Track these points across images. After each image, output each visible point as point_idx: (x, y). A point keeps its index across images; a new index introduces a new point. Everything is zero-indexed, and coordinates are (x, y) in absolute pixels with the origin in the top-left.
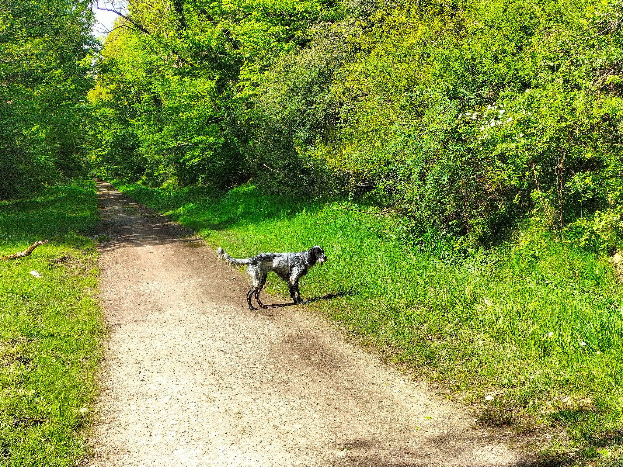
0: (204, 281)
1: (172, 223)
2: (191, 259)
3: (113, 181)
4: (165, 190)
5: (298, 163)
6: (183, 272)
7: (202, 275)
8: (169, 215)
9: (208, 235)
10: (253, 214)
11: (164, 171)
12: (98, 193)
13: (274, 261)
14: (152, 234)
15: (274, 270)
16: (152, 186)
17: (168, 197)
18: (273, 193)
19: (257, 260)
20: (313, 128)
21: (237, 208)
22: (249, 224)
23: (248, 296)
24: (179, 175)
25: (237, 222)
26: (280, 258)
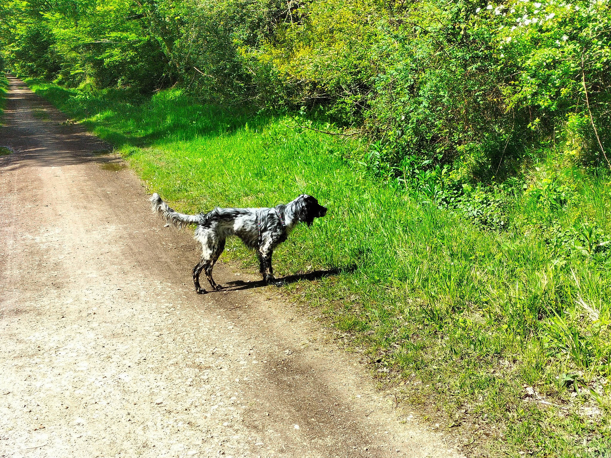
0: (125, 228)
1: (88, 134)
2: (109, 190)
3: (27, 79)
4: (81, 90)
5: (236, 67)
6: (97, 212)
7: (122, 217)
8: (84, 123)
9: (131, 154)
10: (184, 127)
11: (81, 71)
12: (8, 92)
13: (236, 221)
14: (61, 149)
15: (236, 234)
16: (69, 86)
17: (84, 101)
18: (205, 101)
19: (211, 219)
20: (254, 26)
21: (164, 119)
22: (181, 140)
23: (194, 272)
24: (97, 75)
25: (166, 136)
26: (246, 217)
